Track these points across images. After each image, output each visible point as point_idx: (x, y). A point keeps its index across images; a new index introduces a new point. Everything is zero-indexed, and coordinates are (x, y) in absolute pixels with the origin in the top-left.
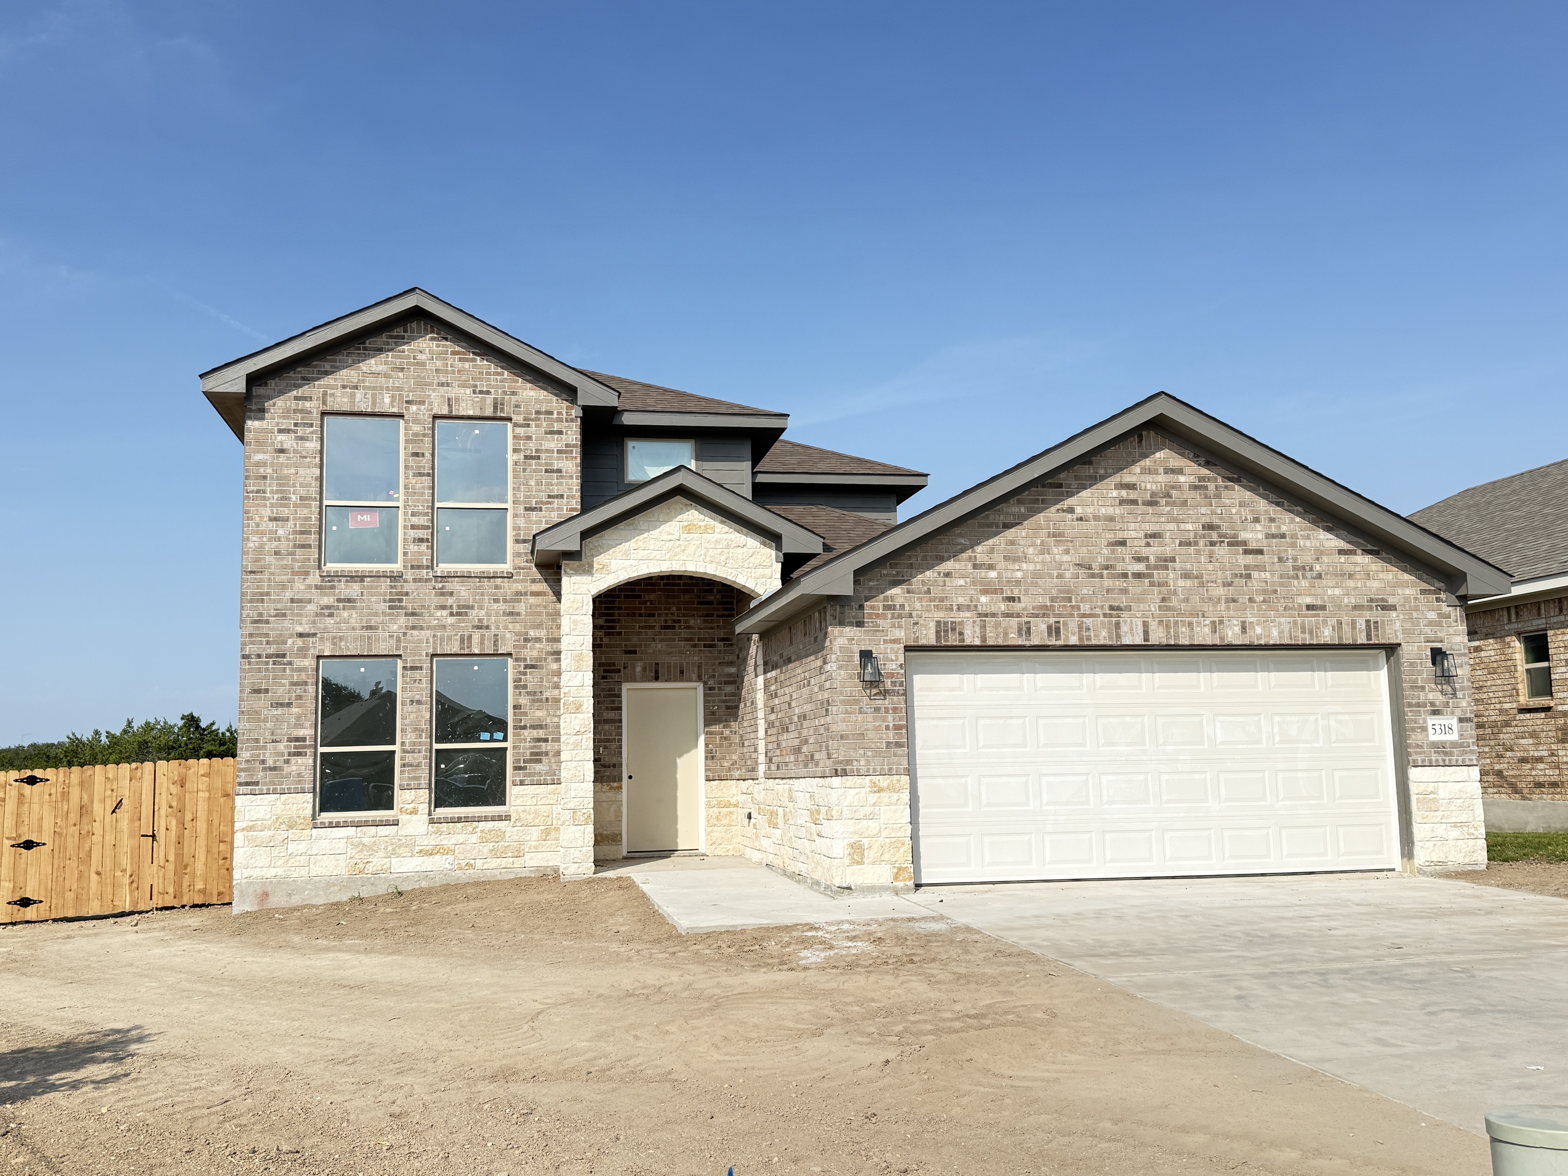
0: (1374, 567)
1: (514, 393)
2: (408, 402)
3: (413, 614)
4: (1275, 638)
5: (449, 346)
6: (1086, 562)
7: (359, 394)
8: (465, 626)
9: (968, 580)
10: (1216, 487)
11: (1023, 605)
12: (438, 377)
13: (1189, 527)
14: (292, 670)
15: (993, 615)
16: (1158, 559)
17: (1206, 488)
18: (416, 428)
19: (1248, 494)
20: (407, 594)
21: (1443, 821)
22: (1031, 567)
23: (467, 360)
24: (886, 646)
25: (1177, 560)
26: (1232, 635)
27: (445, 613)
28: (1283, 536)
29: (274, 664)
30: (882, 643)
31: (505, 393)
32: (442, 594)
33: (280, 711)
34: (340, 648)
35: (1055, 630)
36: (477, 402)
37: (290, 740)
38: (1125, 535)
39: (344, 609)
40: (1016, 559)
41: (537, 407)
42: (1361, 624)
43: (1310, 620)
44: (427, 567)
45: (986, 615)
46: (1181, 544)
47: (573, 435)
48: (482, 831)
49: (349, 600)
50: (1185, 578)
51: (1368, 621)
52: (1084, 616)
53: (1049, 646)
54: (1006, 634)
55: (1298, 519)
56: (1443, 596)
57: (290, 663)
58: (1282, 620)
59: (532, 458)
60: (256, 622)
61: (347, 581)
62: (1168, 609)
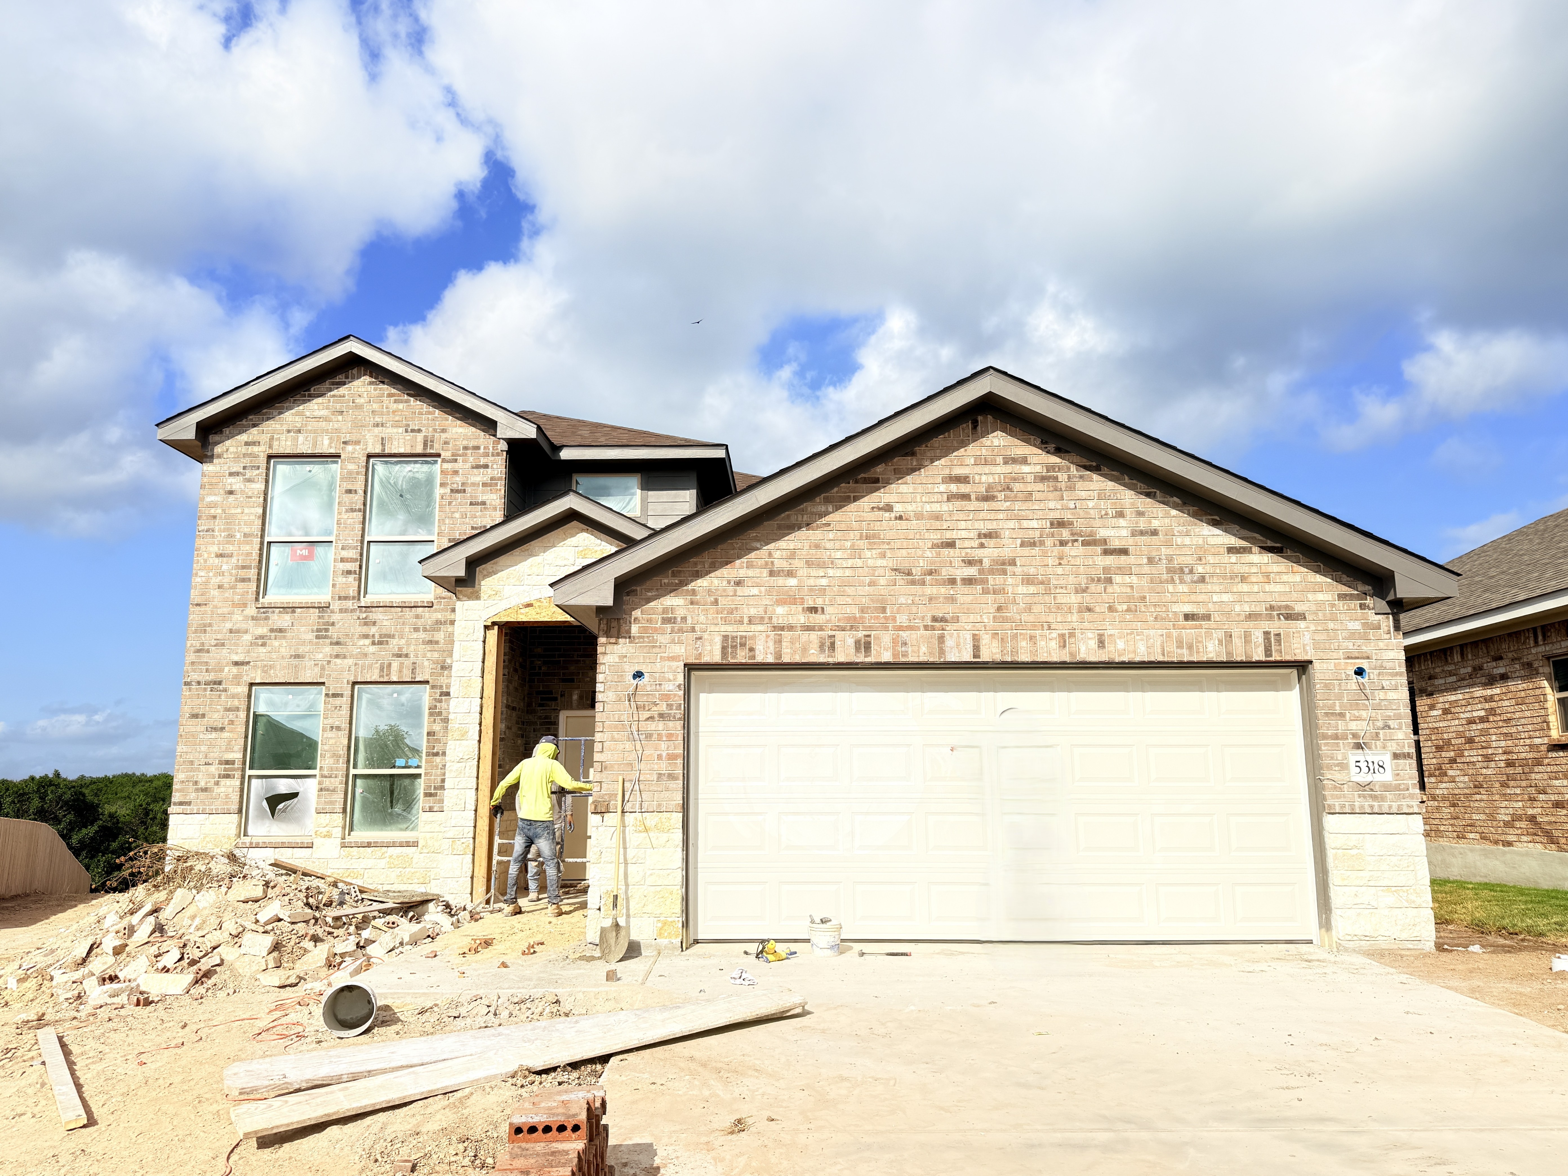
0: (1275, 568)
1: (443, 431)
2: (345, 443)
3: (337, 643)
4: (1142, 654)
5: (386, 389)
6: (905, 565)
7: (301, 438)
8: (385, 653)
9: (763, 589)
10: (1069, 478)
11: (828, 617)
12: (374, 418)
13: (1034, 524)
14: (227, 697)
15: (791, 628)
16: (995, 562)
17: (1056, 479)
18: (352, 467)
19: (1111, 485)
20: (333, 624)
21: (1371, 883)
22: (839, 573)
23: (401, 402)
24: (663, 663)
25: (1018, 563)
26: (1087, 651)
27: (367, 642)
28: (1154, 533)
29: (211, 691)
30: (658, 660)
31: (435, 430)
32: (366, 624)
33: (214, 735)
34: (270, 676)
35: (865, 645)
36: (408, 440)
37: (220, 763)
38: (953, 535)
39: (275, 639)
40: (821, 565)
41: (465, 443)
42: (1258, 637)
43: (1189, 632)
44: (354, 598)
45: (782, 629)
46: (1022, 545)
47: (499, 467)
48: (391, 857)
49: (281, 631)
50: (1028, 583)
51: (1267, 634)
52: (900, 628)
53: (857, 664)
54: (805, 650)
55: (1174, 512)
56: (1369, 601)
57: (225, 690)
58: (1152, 632)
59: (458, 491)
60: (199, 651)
61: (280, 612)
62: (1005, 620)
